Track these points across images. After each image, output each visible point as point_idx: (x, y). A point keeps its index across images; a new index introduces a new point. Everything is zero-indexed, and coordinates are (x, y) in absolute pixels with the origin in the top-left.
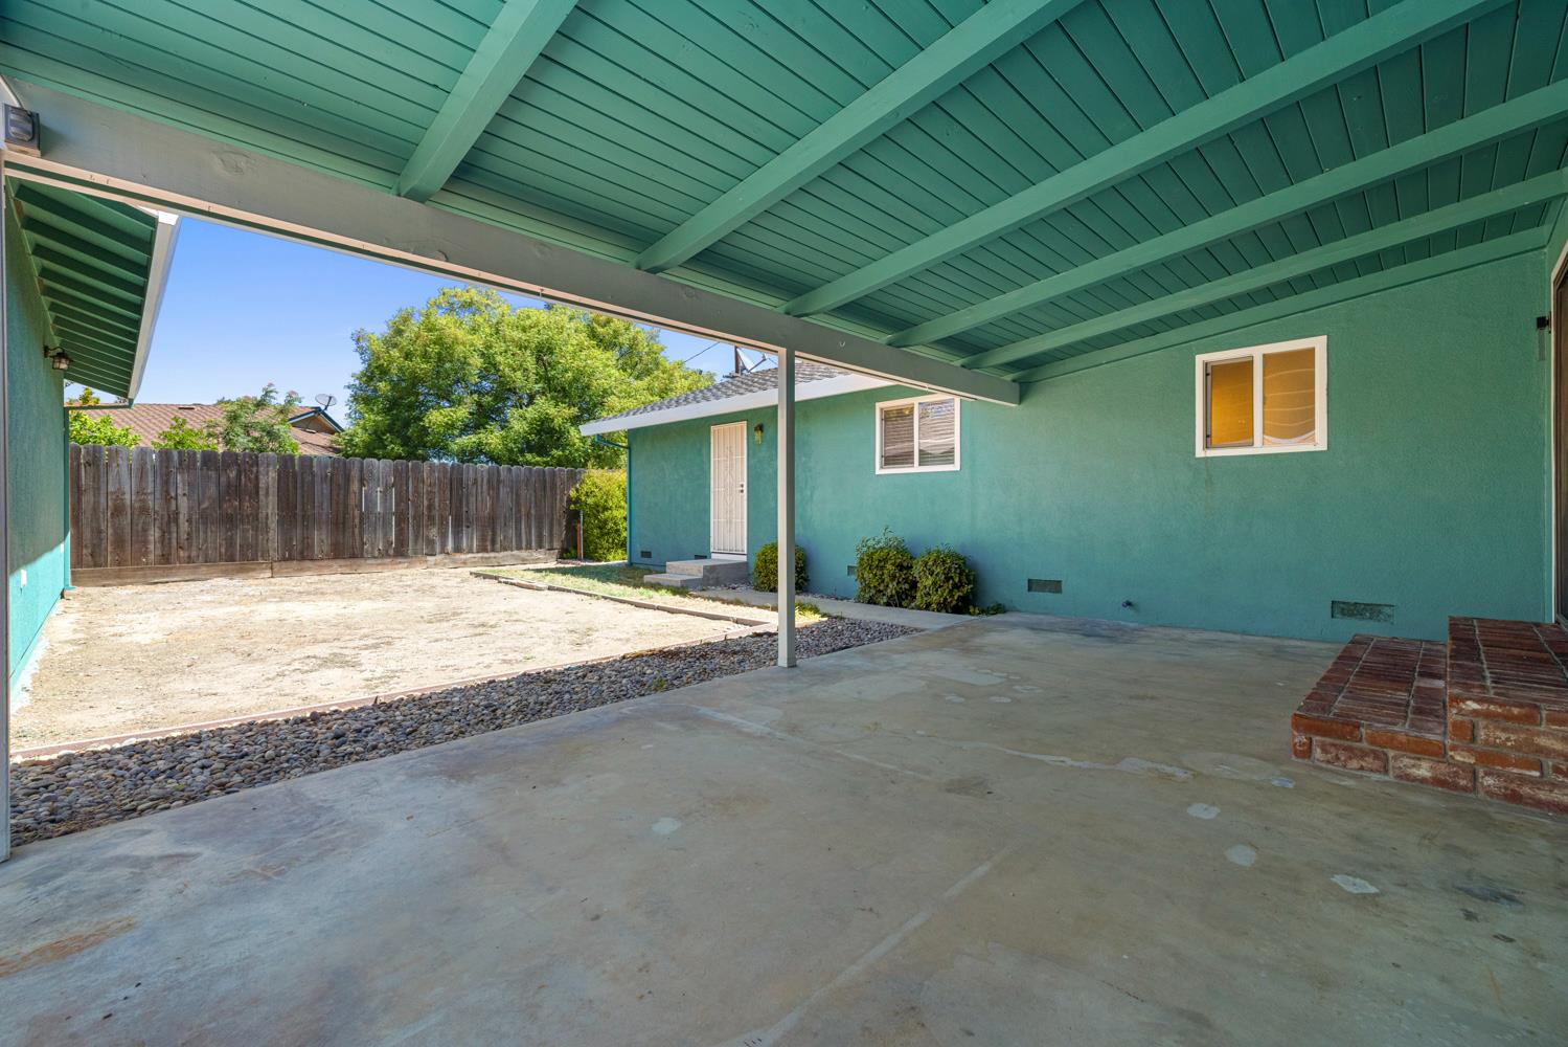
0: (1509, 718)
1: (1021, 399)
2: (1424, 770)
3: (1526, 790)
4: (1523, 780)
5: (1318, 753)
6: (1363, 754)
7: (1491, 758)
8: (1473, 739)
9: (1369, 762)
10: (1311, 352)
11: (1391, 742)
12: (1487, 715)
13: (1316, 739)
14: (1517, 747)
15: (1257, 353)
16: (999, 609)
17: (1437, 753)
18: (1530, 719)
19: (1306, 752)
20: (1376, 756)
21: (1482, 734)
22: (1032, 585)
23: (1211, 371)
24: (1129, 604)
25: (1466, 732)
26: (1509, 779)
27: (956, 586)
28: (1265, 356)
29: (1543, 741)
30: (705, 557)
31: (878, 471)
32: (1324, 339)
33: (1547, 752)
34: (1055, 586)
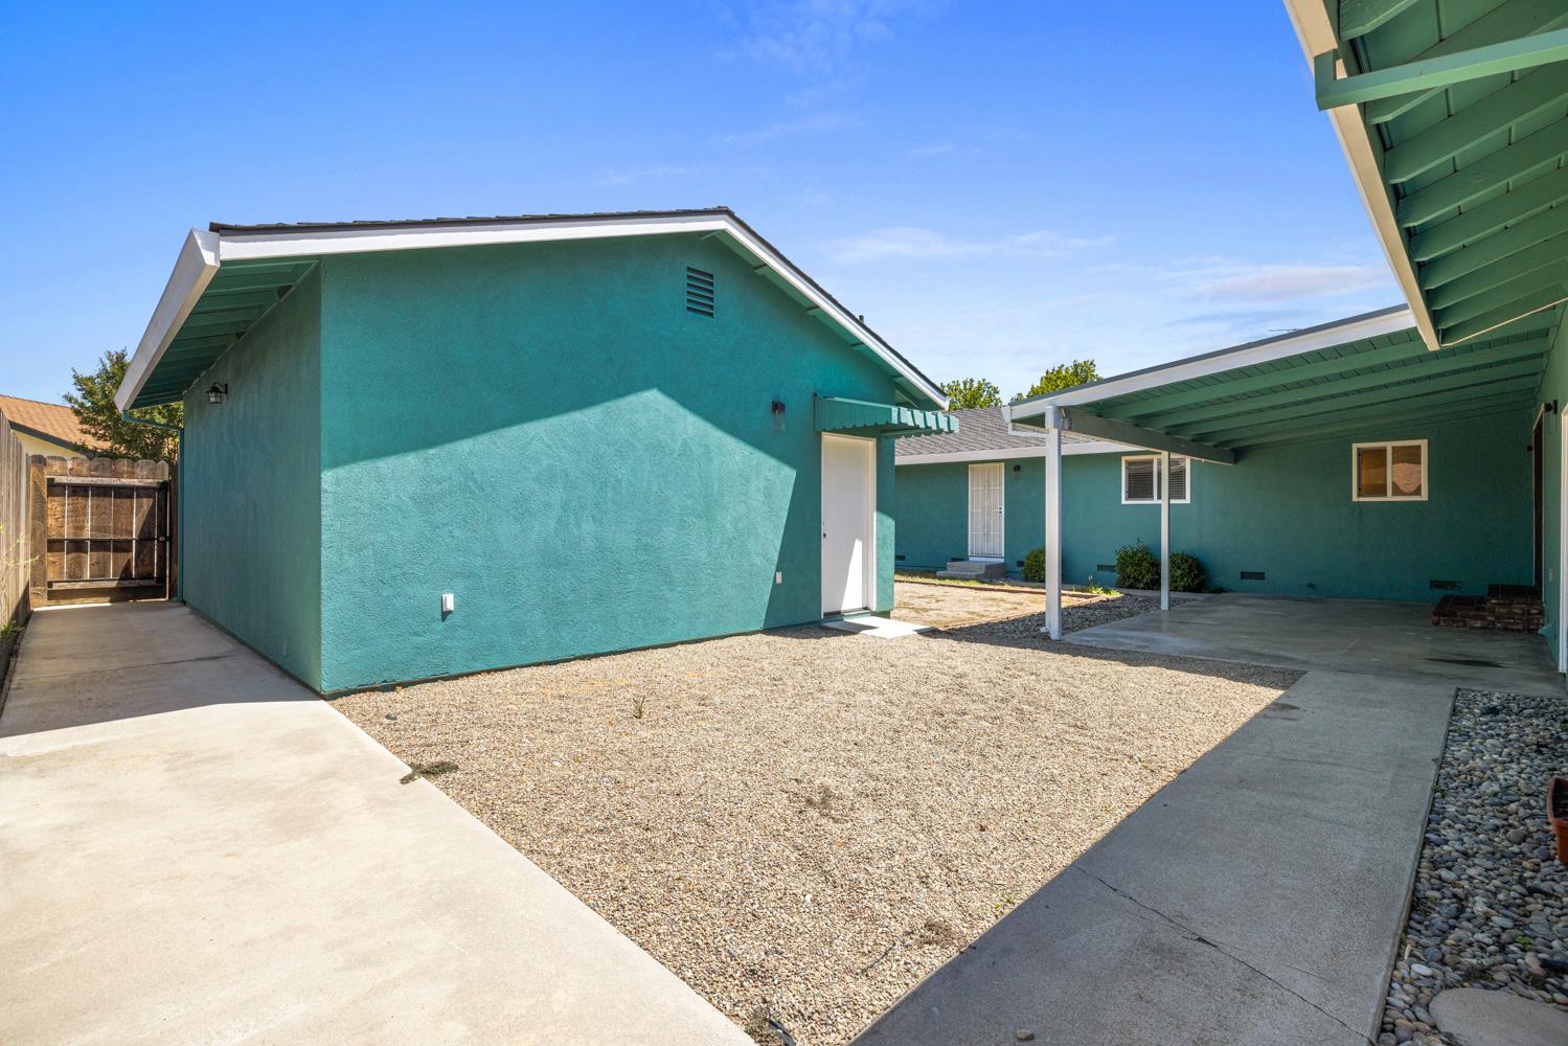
0: (1504, 604)
1: (1235, 462)
2: (1478, 625)
3: (1510, 626)
4: (1510, 623)
5: (1442, 623)
6: (1458, 621)
7: (1499, 618)
8: (1494, 612)
9: (1461, 624)
10: (1419, 447)
11: (1468, 616)
12: (1497, 604)
13: (1442, 618)
14: (1507, 613)
15: (1389, 445)
16: (1220, 590)
17: (1482, 618)
18: (1511, 604)
19: (1437, 624)
20: (1462, 621)
21: (1497, 610)
22: (1244, 575)
23: (1360, 452)
24: (1311, 585)
25: (1492, 611)
26: (1505, 624)
27: (1196, 576)
28: (1393, 448)
29: (1515, 611)
30: (962, 560)
31: (1124, 502)
32: (1426, 441)
33: (1516, 614)
34: (1260, 576)
